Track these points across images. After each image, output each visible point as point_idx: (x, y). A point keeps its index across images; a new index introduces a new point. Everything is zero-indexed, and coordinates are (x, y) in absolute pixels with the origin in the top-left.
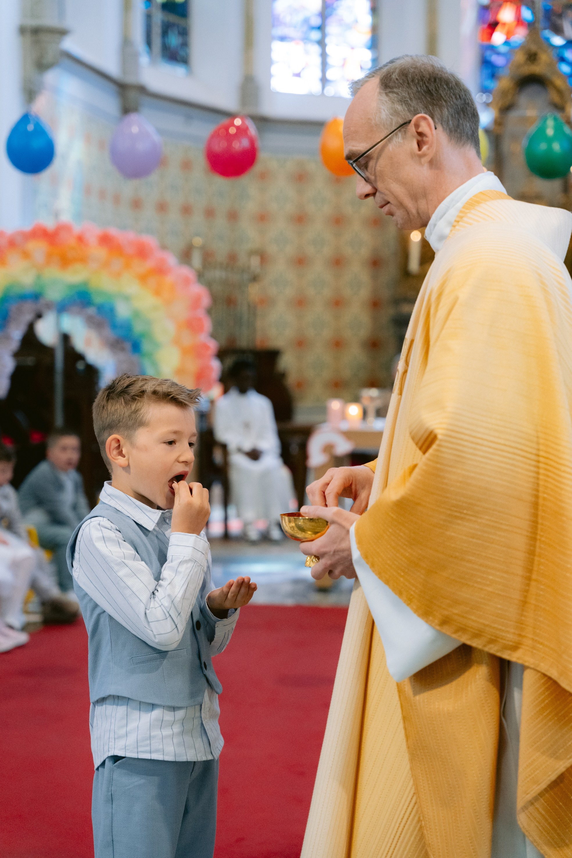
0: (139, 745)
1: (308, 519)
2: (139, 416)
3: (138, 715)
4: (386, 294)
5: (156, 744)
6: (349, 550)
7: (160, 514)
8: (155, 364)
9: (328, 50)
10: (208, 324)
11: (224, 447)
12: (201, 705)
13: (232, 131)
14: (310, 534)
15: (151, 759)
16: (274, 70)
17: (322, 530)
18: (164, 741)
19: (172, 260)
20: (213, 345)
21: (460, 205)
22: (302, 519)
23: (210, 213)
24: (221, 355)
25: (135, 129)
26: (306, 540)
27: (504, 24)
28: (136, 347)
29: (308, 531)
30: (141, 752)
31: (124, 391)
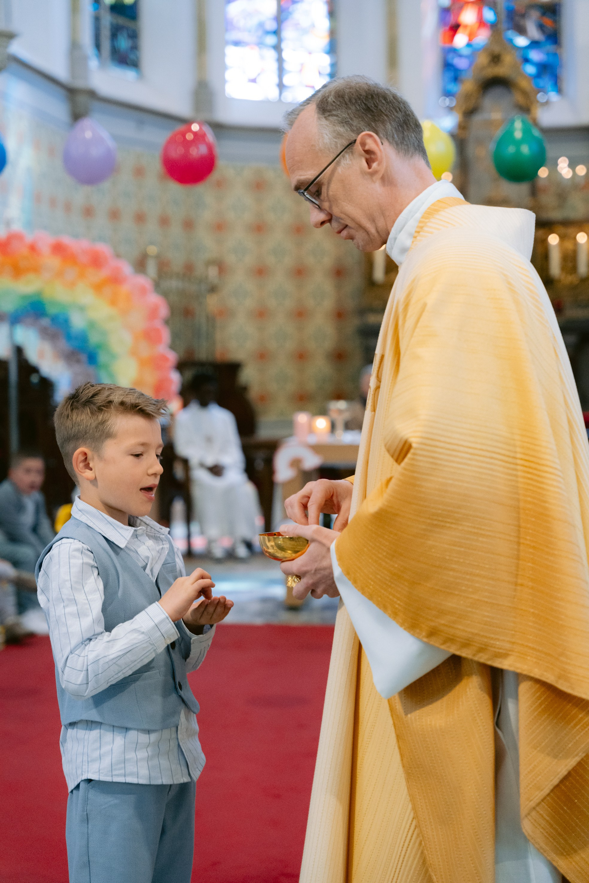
0: (114, 768)
1: (288, 538)
2: (107, 427)
3: (112, 738)
4: (350, 304)
5: (131, 768)
6: (330, 568)
7: (133, 531)
8: (111, 375)
9: (284, 55)
10: (166, 335)
11: (185, 462)
12: (177, 727)
13: (189, 137)
14: (289, 553)
15: (126, 782)
16: (228, 75)
17: (302, 549)
18: (138, 764)
19: (127, 269)
20: (172, 357)
21: (418, 215)
22: (281, 538)
23: (164, 221)
24: (181, 367)
25: (88, 134)
26: (287, 559)
27: (466, 27)
28: (92, 359)
29: (288, 550)
30: (116, 775)
31: (89, 402)
